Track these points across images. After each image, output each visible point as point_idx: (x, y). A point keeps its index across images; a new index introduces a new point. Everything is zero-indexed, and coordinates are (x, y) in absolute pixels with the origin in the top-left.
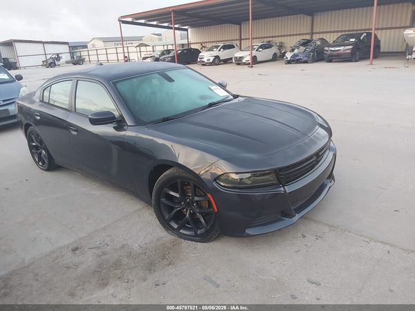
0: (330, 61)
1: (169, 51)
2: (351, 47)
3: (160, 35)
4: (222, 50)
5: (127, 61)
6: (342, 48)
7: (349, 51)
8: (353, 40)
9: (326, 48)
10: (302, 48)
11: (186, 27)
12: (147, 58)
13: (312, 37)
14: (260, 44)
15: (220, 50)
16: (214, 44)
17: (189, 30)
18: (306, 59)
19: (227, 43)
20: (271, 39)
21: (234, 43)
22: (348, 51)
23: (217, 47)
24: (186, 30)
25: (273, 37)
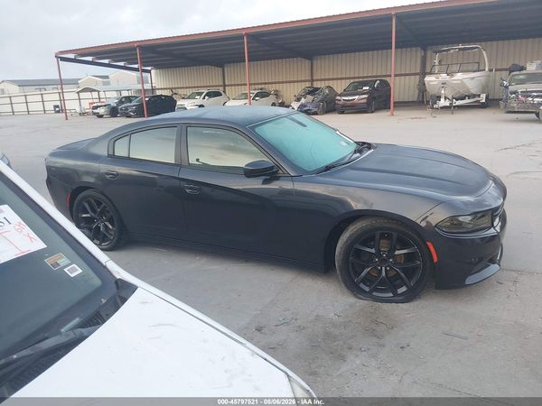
0: (343, 113)
1: (129, 99)
2: (366, 96)
3: (107, 77)
4: (206, 97)
5: (58, 112)
6: (356, 97)
7: (365, 101)
8: (368, 88)
9: (338, 98)
10: (310, 98)
11: (149, 68)
12: (100, 106)
13: (312, 84)
14: (256, 92)
15: (204, 98)
16: (195, 91)
17: (153, 72)
18: (316, 110)
19: (212, 90)
20: (263, 86)
21: (221, 90)
22: (363, 101)
23: (200, 94)
24: (149, 72)
25: (265, 83)
